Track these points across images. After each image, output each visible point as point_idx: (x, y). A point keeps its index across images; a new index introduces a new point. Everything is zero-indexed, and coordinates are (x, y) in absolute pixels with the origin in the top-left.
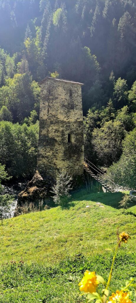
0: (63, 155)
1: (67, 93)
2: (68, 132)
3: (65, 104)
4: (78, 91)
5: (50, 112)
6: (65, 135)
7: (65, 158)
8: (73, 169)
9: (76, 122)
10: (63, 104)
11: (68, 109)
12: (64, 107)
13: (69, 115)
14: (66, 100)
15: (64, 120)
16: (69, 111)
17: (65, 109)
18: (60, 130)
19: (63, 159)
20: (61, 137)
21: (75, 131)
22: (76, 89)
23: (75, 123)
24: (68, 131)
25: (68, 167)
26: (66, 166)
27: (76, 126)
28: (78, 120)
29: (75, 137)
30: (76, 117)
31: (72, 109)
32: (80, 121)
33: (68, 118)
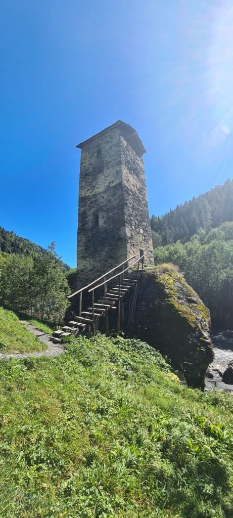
2: (92, 211)
11: (93, 176)
16: (95, 179)
21: (106, 206)
22: (108, 138)
23: (106, 192)
25: (92, 270)
26: (89, 269)
27: (108, 196)
28: (112, 185)
29: (105, 216)
30: (107, 182)
31: (101, 172)
32: (115, 185)
33: (92, 190)
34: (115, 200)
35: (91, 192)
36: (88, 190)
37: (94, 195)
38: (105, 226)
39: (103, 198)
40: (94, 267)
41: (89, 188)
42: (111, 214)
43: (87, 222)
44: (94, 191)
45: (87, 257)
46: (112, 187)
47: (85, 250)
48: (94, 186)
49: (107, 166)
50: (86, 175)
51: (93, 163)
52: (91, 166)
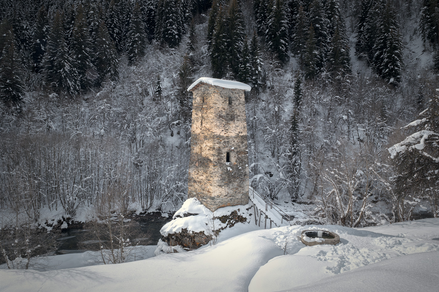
0: (219, 179)
1: (225, 101)
3: (223, 115)
4: (241, 98)
5: (204, 125)
7: (223, 184)
9: (237, 136)
11: (226, 120)
12: (221, 118)
13: (227, 128)
14: (224, 109)
15: (221, 134)
17: (223, 121)
18: (216, 147)
19: (220, 184)
20: (217, 156)
21: (236, 148)
22: (237, 95)
23: (236, 138)
24: (227, 149)
26: (224, 194)
27: (238, 141)
28: (240, 134)
29: (236, 156)
30: (237, 130)
31: (232, 120)
32: (243, 136)
33: (226, 133)
34: (243, 146)
37: (227, 137)
38: (236, 164)
40: (228, 193)
42: (240, 156)
43: (222, 158)
46: (241, 136)
48: (228, 130)
49: (237, 118)
50: (220, 116)
51: (226, 109)
52: (224, 111)
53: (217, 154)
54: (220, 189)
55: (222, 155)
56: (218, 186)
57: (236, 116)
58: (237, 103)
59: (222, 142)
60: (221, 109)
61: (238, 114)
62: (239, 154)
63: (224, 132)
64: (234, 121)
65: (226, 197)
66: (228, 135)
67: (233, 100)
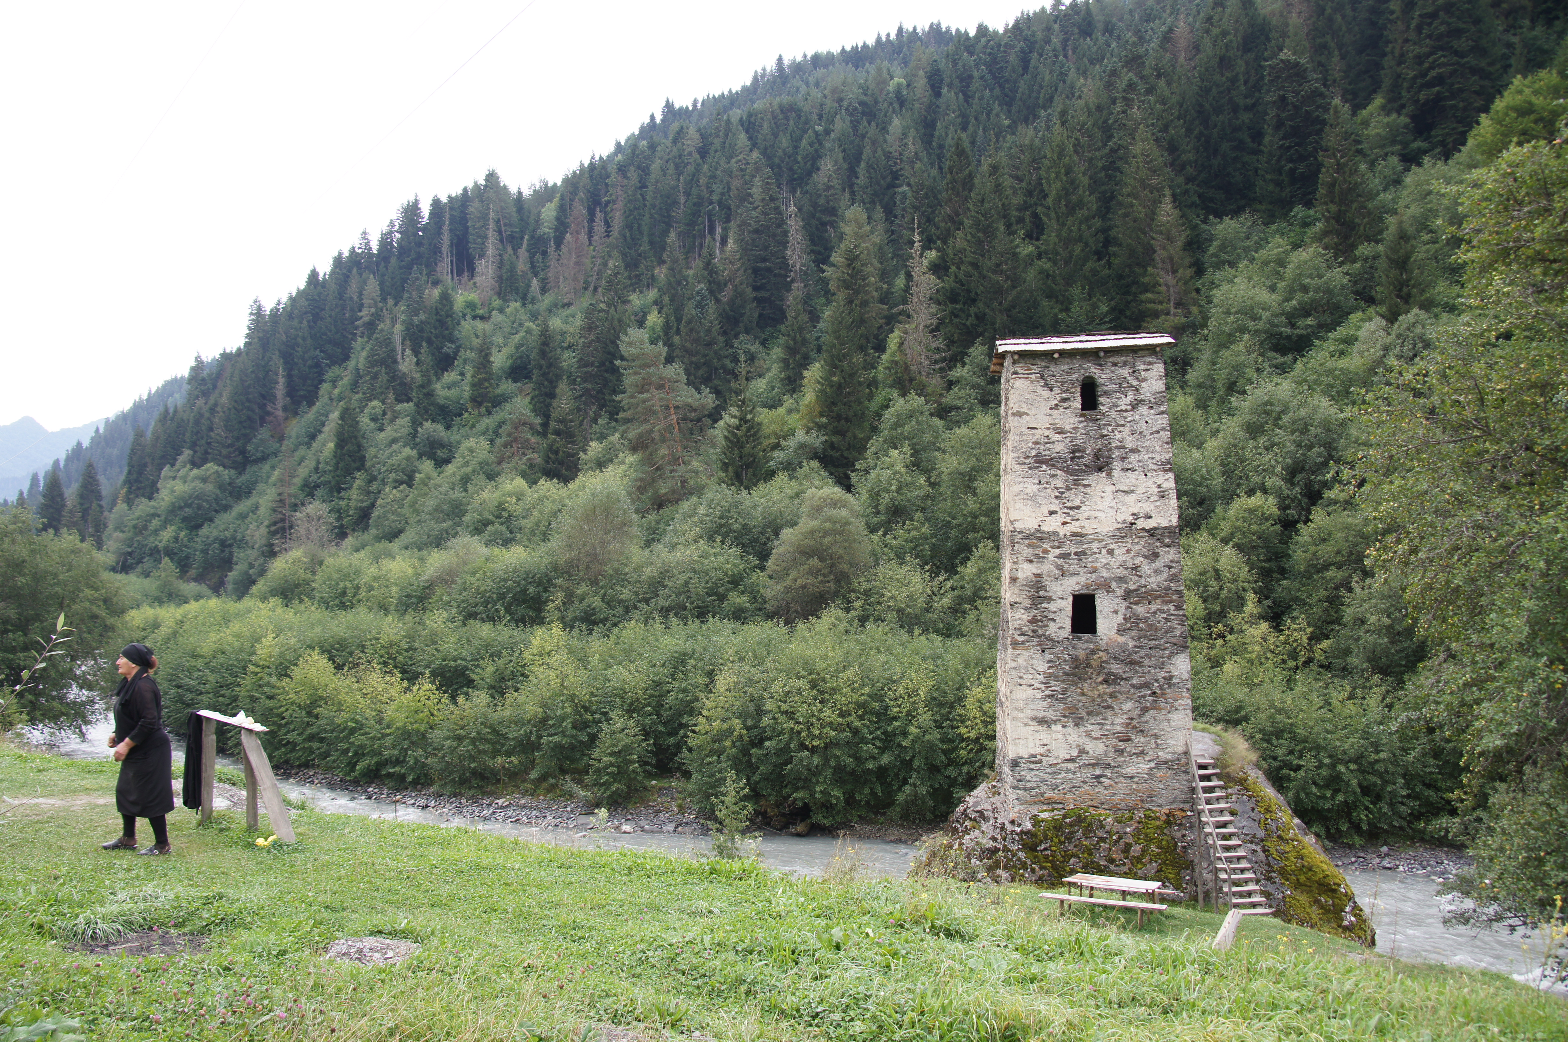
0: (1039, 696)
1: (1064, 400)
2: (1070, 586)
3: (1053, 453)
6: (1049, 599)
7: (1053, 714)
8: (1108, 773)
9: (1128, 530)
10: (1038, 455)
11: (1069, 471)
12: (1044, 467)
13: (1077, 503)
14: (1061, 432)
15: (1047, 527)
16: (1076, 483)
17: (1054, 476)
18: (1020, 575)
19: (1041, 714)
20: (1026, 609)
21: (1121, 580)
23: (1122, 537)
24: (1073, 580)
25: (1072, 760)
26: (1063, 754)
27: (1128, 551)
28: (1141, 524)
29: (1122, 610)
30: (1124, 509)
31: (1100, 469)
32: (1155, 529)
33: (1068, 519)
34: (1157, 572)
35: (1064, 523)
36: (1052, 513)
37: (1074, 534)
38: (1121, 639)
39: (1111, 552)
40: (1082, 752)
41: (1053, 508)
42: (1140, 609)
43: (1052, 616)
44: (1077, 524)
45: (1055, 722)
46: (1144, 529)
47: (1044, 698)
48: (1078, 508)
49: (1123, 459)
50: (1040, 460)
51: (1068, 428)
52: (1058, 437)
53: (1027, 603)
54: (1044, 735)
55: (1052, 606)
56: (1034, 719)
57: (1116, 453)
58: (1125, 402)
59: (1051, 557)
60: (1047, 433)
61: (1130, 443)
62: (1136, 603)
63: (1059, 518)
64: (1109, 475)
65: (1071, 766)
66: (1082, 527)
67: (1107, 394)
